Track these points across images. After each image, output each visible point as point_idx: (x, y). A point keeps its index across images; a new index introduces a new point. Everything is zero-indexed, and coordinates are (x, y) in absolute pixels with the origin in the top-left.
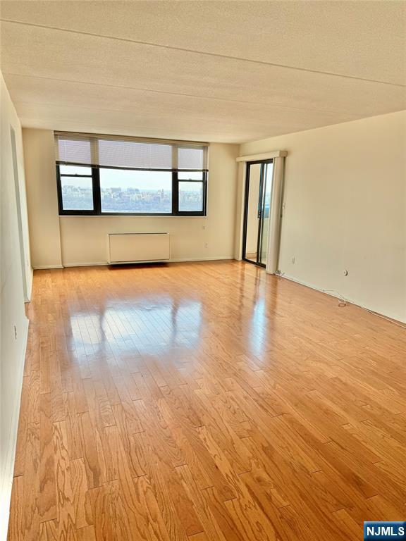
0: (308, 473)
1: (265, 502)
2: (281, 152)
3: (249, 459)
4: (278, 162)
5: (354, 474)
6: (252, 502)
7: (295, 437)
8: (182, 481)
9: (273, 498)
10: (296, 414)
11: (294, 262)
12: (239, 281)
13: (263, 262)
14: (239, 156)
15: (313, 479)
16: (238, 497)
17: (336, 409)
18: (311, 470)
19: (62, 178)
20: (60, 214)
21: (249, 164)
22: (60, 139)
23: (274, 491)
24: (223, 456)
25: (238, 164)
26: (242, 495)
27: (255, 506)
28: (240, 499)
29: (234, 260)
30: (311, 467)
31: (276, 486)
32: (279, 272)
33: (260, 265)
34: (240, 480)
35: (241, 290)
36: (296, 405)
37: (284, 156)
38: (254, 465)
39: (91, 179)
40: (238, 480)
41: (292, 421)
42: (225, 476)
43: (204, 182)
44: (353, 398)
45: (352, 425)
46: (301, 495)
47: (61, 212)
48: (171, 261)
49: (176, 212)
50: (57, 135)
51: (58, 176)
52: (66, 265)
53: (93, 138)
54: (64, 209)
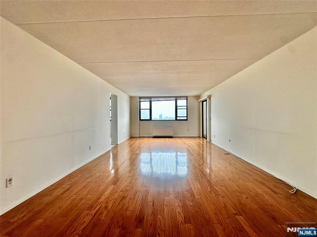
11: (215, 137)
14: (199, 99)
21: (202, 102)
25: (199, 102)
29: (200, 137)
32: (211, 141)
37: (210, 97)
39: (149, 110)
43: (187, 109)
47: (140, 120)
48: (174, 136)
49: (176, 119)
50: (140, 98)
51: (140, 109)
52: (141, 136)
53: (150, 98)
54: (141, 119)
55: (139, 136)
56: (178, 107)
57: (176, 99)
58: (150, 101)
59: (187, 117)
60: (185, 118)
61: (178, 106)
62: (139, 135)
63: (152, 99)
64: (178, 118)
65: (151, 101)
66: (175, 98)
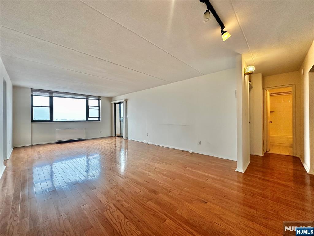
0: (137, 193)
1: (120, 208)
2: (125, 99)
3: (115, 195)
4: (124, 103)
5: (153, 189)
6: (115, 209)
7: (132, 183)
8: (84, 211)
9: (124, 205)
10: (132, 176)
11: (132, 134)
12: (114, 142)
13: (122, 136)
14: (112, 101)
15: (139, 195)
16: (109, 209)
17: (146, 172)
18: (138, 192)
19: (34, 108)
20: (31, 122)
21: (115, 104)
22: (34, 92)
23: (124, 203)
24: (103, 197)
25: (111, 104)
26: (111, 208)
27: (116, 210)
28: (110, 209)
29: (112, 137)
30: (138, 191)
31: (125, 201)
32: (128, 138)
33: (121, 137)
34: (111, 203)
35: (115, 145)
36: (133, 174)
37: (126, 101)
38: (116, 196)
39: (49, 108)
40: (109, 203)
41: (131, 179)
42: (104, 203)
43: (99, 110)
44: (152, 168)
45: (152, 175)
46: (135, 201)
47: (32, 121)
48: (86, 138)
49: (87, 120)
50: (33, 90)
51: (32, 106)
52: (33, 144)
53: (51, 92)
54: (34, 120)
55: (30, 145)
56: (89, 107)
57: (87, 98)
58: (50, 96)
59: (99, 117)
60: (98, 119)
61: (89, 105)
62: (31, 143)
63: (54, 95)
64: (89, 119)
65: (53, 97)
66: (86, 96)
